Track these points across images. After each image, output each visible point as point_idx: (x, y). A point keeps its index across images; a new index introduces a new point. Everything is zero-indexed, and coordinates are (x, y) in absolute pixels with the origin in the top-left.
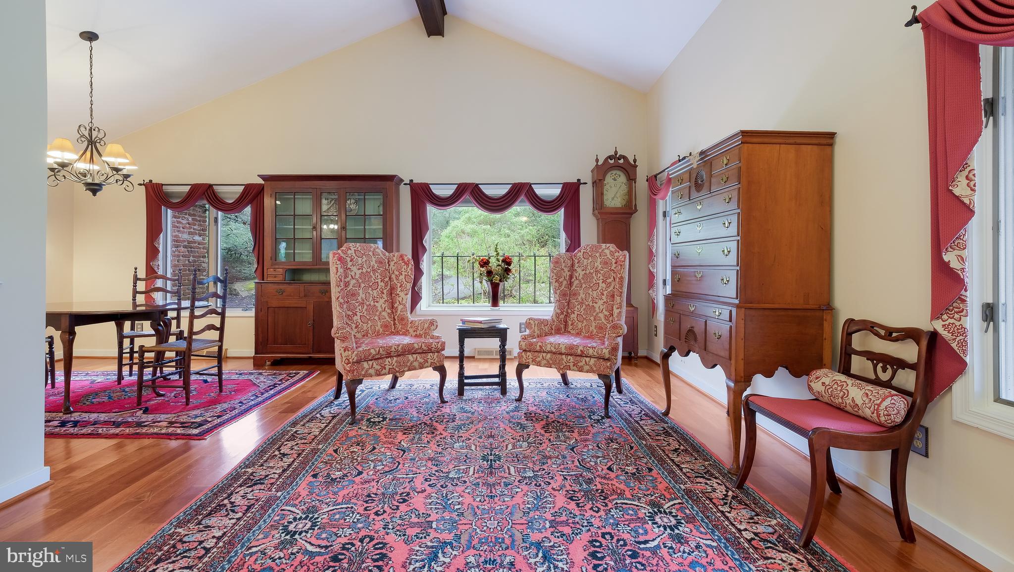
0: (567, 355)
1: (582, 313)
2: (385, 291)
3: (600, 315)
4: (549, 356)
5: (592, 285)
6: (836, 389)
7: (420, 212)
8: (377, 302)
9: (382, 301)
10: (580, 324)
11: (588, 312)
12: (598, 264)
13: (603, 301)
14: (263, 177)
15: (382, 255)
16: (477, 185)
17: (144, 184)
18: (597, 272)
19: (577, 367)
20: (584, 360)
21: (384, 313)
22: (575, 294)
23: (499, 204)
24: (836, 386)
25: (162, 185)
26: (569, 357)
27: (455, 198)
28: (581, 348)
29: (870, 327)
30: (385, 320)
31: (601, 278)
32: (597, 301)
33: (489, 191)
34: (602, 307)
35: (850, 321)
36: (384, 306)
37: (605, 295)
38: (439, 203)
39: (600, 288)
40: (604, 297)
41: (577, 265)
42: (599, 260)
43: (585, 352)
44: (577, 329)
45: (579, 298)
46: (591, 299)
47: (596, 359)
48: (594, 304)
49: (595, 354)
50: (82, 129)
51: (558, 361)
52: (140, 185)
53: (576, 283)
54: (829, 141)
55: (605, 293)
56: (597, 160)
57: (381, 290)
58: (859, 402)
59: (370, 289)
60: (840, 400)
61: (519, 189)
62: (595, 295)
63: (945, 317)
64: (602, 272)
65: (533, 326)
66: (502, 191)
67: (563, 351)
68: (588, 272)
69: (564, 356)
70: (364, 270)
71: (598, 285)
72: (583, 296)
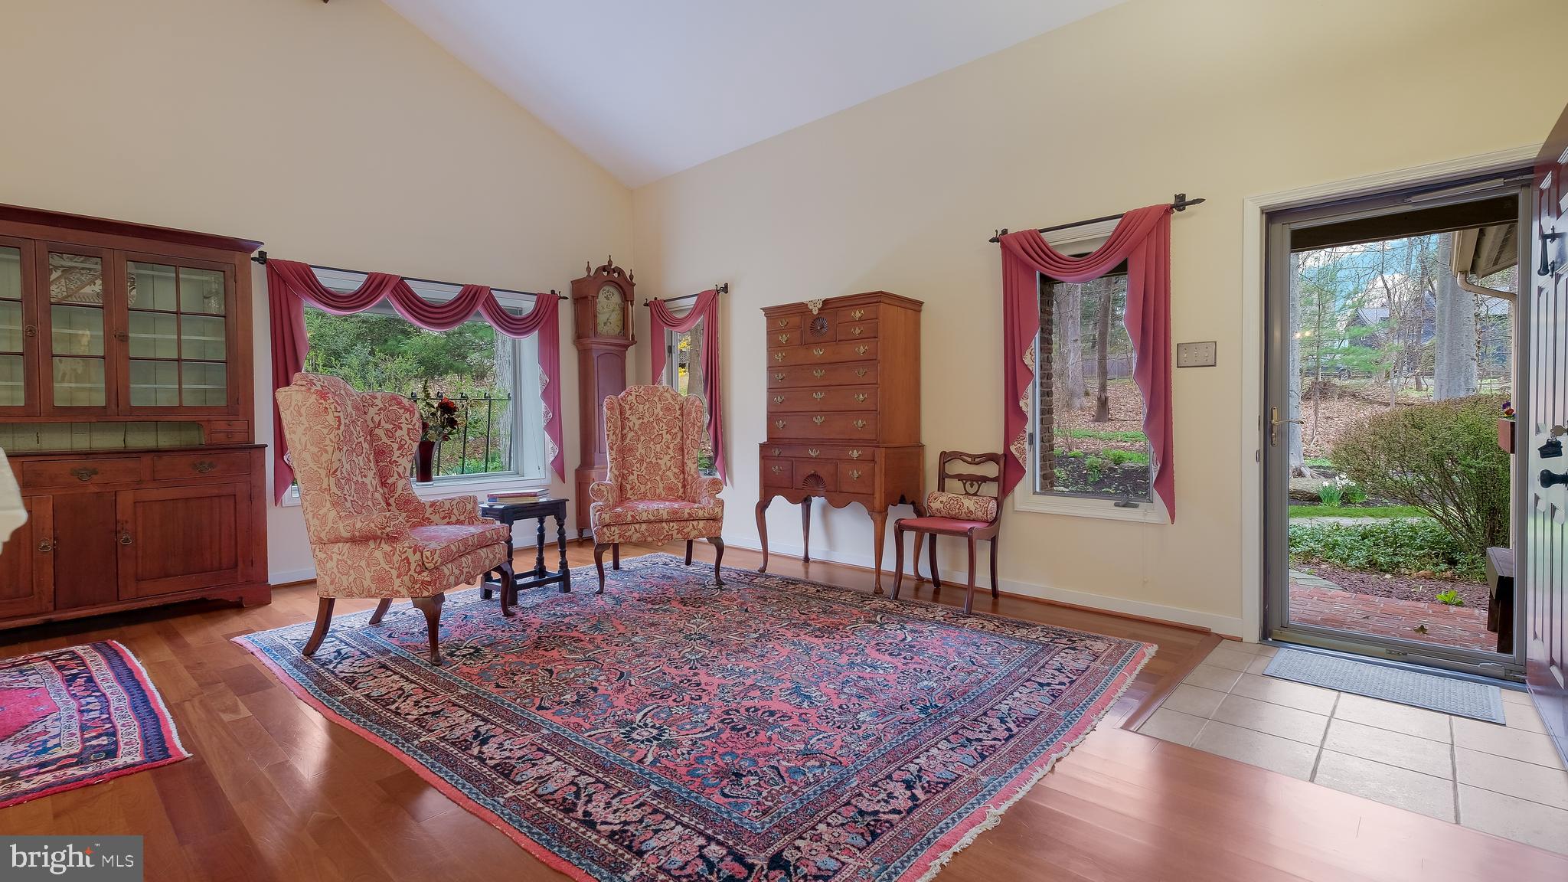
0: (668, 521)
1: (643, 473)
3: (668, 473)
4: (644, 526)
5: (653, 437)
6: (953, 503)
9: (371, 474)
10: (642, 486)
11: (652, 471)
12: (658, 410)
13: (671, 456)
15: (356, 396)
16: (403, 279)
18: (658, 420)
19: (681, 534)
20: (691, 525)
22: (631, 450)
23: (446, 315)
24: (952, 501)
26: (671, 524)
27: (364, 299)
28: (687, 511)
29: (957, 456)
31: (665, 427)
32: (662, 456)
33: (422, 291)
34: (668, 464)
35: (943, 454)
36: (374, 483)
37: (672, 449)
38: (331, 303)
39: (664, 441)
40: (670, 451)
41: (629, 412)
42: (659, 406)
43: (694, 515)
45: (638, 454)
46: (653, 454)
47: (705, 521)
48: (659, 461)
49: (706, 515)
51: (656, 532)
53: (631, 435)
54: (917, 308)
55: (671, 446)
56: (589, 269)
58: (972, 509)
60: (957, 511)
61: (476, 294)
62: (658, 450)
63: (1016, 443)
64: (665, 420)
65: (605, 493)
66: (449, 294)
67: (665, 517)
68: (646, 421)
69: (664, 524)
71: (662, 437)
72: (643, 451)
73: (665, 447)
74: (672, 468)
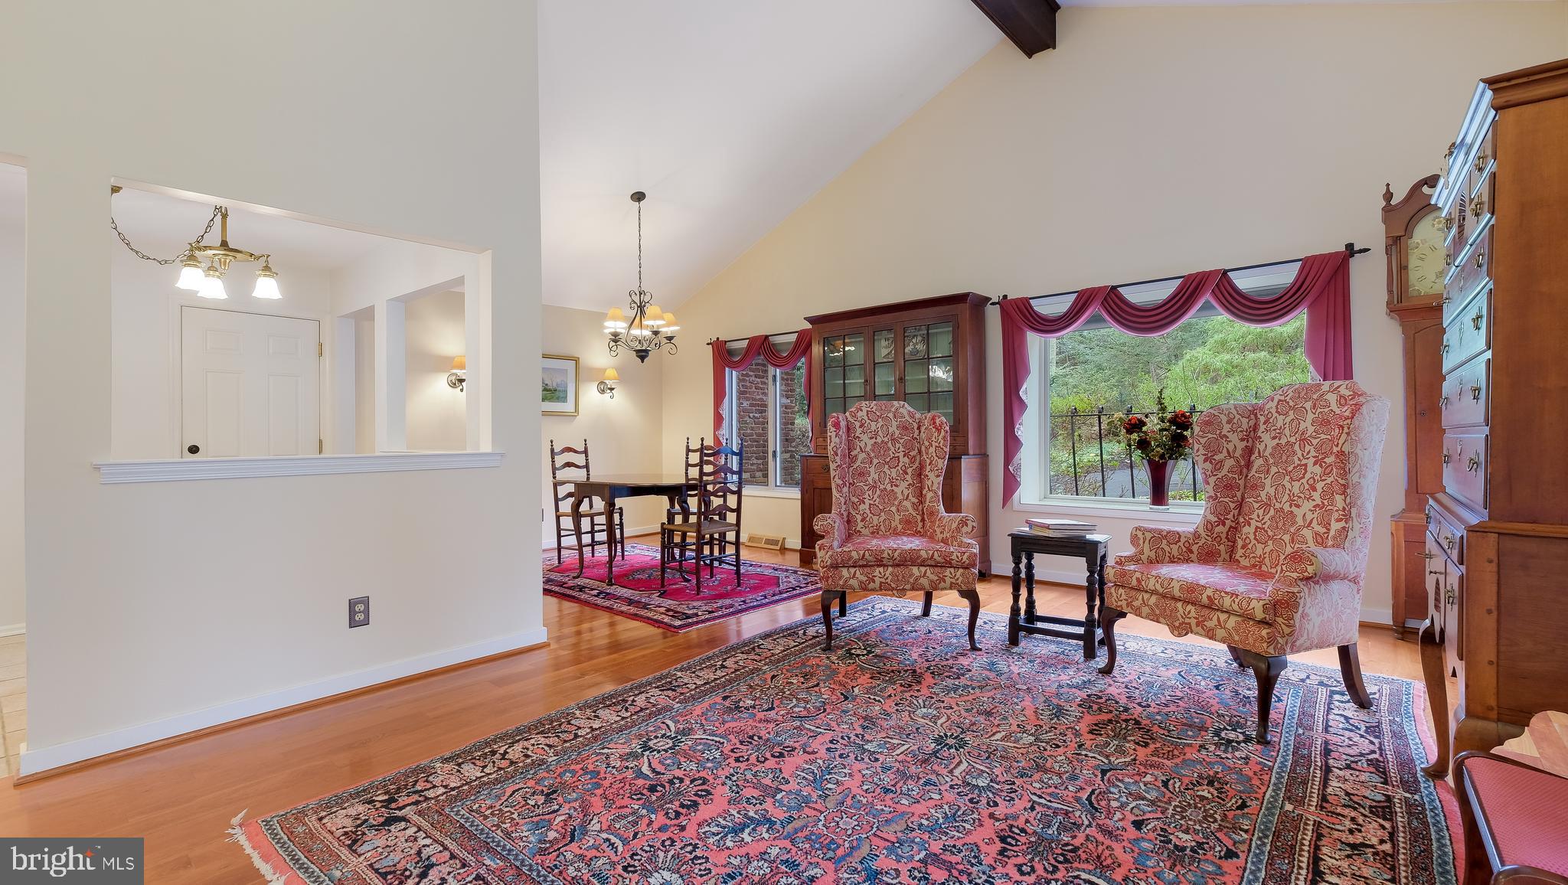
0: (1186, 602)
1: (1266, 526)
2: (909, 471)
4: (1153, 599)
5: (1290, 468)
7: (1016, 346)
8: (897, 486)
9: (903, 485)
10: (1260, 546)
11: (1280, 524)
13: (1314, 503)
14: (811, 320)
15: (907, 418)
17: (711, 344)
18: (1304, 440)
19: (1202, 628)
20: (1216, 617)
21: (905, 503)
22: (1254, 487)
23: (1163, 315)
25: (726, 342)
26: (1189, 607)
27: (1071, 319)
28: (1209, 592)
30: (907, 513)
31: (1313, 453)
32: (1300, 502)
33: (1136, 296)
36: (906, 492)
38: (1055, 327)
39: (1308, 476)
40: (1316, 495)
41: (1262, 427)
42: (1310, 416)
43: (1216, 602)
44: (1254, 557)
45: (1263, 494)
46: (1286, 496)
47: (1240, 619)
48: (1294, 509)
49: (1235, 607)
50: (633, 296)
51: (1168, 612)
52: (708, 344)
53: (1258, 463)
56: (1388, 196)
57: (903, 468)
59: (887, 466)
61: (1199, 285)
62: (1296, 490)
64: (1314, 442)
65: (1141, 542)
66: (1162, 293)
67: (1177, 593)
68: (1284, 441)
69: (1179, 605)
70: (879, 440)
71: (1306, 470)
72: (1272, 491)
73: (1307, 487)
74: (1314, 524)
